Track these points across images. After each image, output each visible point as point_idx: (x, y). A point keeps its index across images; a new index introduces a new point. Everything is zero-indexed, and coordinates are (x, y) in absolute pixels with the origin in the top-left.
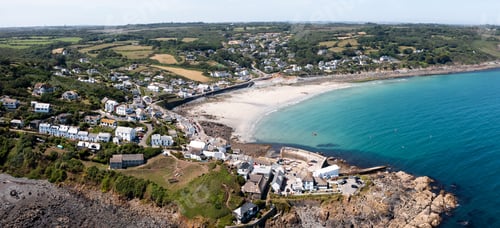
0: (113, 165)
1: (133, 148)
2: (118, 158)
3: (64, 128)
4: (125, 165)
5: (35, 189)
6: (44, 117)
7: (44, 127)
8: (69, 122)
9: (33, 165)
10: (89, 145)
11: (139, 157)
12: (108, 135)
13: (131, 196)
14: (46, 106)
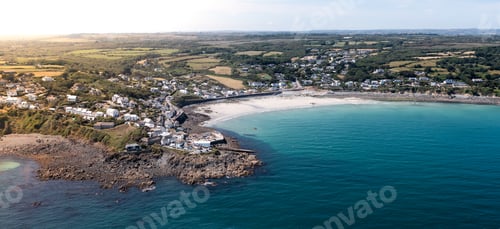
0: (96, 127)
1: (112, 119)
2: (99, 124)
3: (79, 109)
4: (102, 127)
5: (51, 139)
6: (72, 104)
7: (68, 109)
8: (85, 106)
9: (55, 128)
10: (89, 118)
11: (112, 124)
12: (101, 113)
13: (96, 141)
14: (74, 97)
